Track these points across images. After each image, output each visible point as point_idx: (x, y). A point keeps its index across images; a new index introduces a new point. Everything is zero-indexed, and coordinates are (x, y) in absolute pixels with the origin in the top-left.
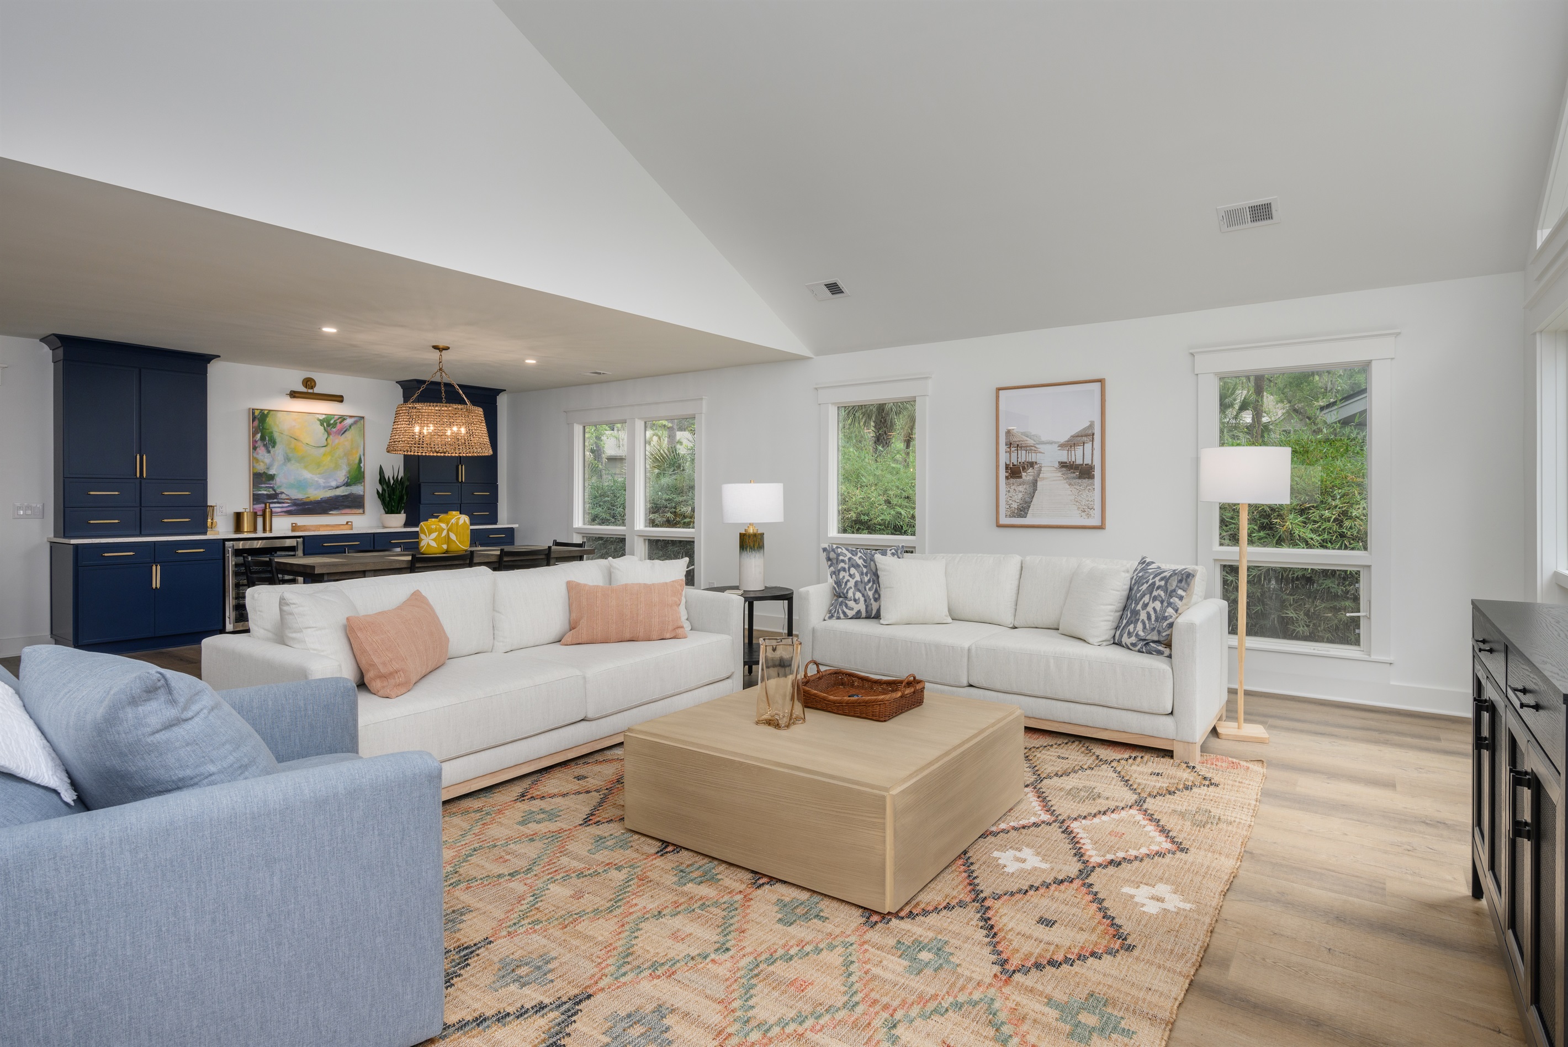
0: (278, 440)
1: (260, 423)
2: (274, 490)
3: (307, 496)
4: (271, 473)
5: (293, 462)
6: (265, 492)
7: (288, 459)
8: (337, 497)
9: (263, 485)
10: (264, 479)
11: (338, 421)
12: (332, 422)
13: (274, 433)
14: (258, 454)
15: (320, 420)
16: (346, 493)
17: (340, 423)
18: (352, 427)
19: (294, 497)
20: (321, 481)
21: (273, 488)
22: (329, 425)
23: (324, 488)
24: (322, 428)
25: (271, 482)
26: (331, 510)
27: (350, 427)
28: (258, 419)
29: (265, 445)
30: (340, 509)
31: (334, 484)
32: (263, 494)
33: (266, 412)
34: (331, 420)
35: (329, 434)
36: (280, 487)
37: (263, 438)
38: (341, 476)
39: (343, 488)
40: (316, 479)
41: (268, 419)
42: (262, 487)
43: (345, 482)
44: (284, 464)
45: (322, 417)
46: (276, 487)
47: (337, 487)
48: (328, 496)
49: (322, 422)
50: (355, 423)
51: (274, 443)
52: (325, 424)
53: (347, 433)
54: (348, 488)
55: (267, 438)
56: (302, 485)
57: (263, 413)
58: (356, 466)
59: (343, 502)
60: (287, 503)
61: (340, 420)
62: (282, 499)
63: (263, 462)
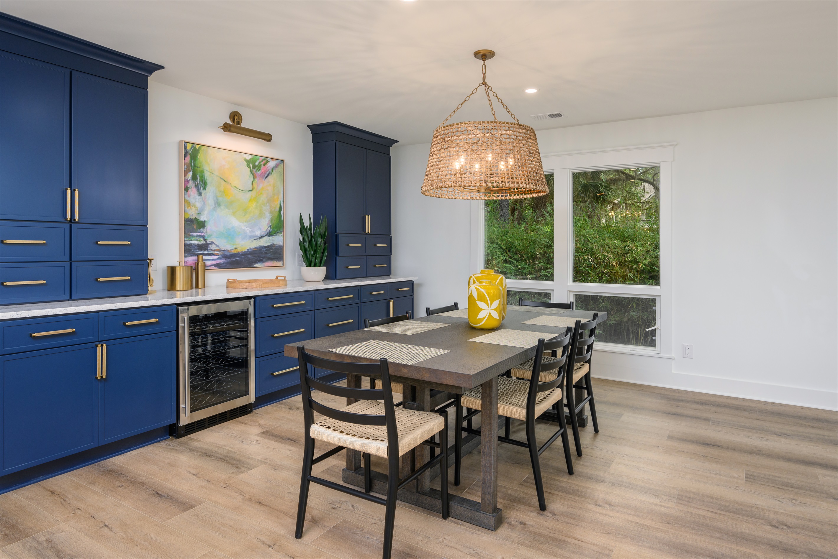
0: (209, 180)
1: (191, 159)
2: (205, 240)
3: (235, 247)
4: (202, 219)
5: (222, 207)
6: (196, 242)
7: (218, 204)
8: (261, 248)
9: (194, 234)
10: (195, 227)
11: (262, 163)
12: (257, 163)
13: (205, 171)
14: (189, 196)
15: (247, 161)
16: (269, 244)
17: (264, 165)
18: (274, 171)
19: (223, 248)
20: (248, 230)
21: (203, 237)
22: (254, 167)
23: (250, 237)
24: (249, 169)
25: (202, 230)
26: (256, 263)
27: (272, 170)
28: (190, 154)
29: (196, 186)
30: (263, 262)
31: (258, 233)
32: (195, 245)
33: (197, 147)
34: (256, 161)
35: (254, 177)
36: (210, 236)
37: (194, 178)
38: (264, 225)
39: (266, 238)
40: (243, 228)
41: (199, 155)
42: (193, 236)
43: (268, 231)
44: (214, 209)
45: (248, 157)
46: (206, 236)
47: (261, 237)
48: (254, 247)
49: (248, 162)
50: (277, 166)
51: (204, 183)
52: (251, 165)
53: (269, 177)
54: (270, 238)
55: (198, 178)
56: (230, 234)
57: (195, 148)
58: (277, 214)
59: (266, 253)
60: (217, 255)
61: (264, 161)
62: (212, 250)
63: (195, 206)
